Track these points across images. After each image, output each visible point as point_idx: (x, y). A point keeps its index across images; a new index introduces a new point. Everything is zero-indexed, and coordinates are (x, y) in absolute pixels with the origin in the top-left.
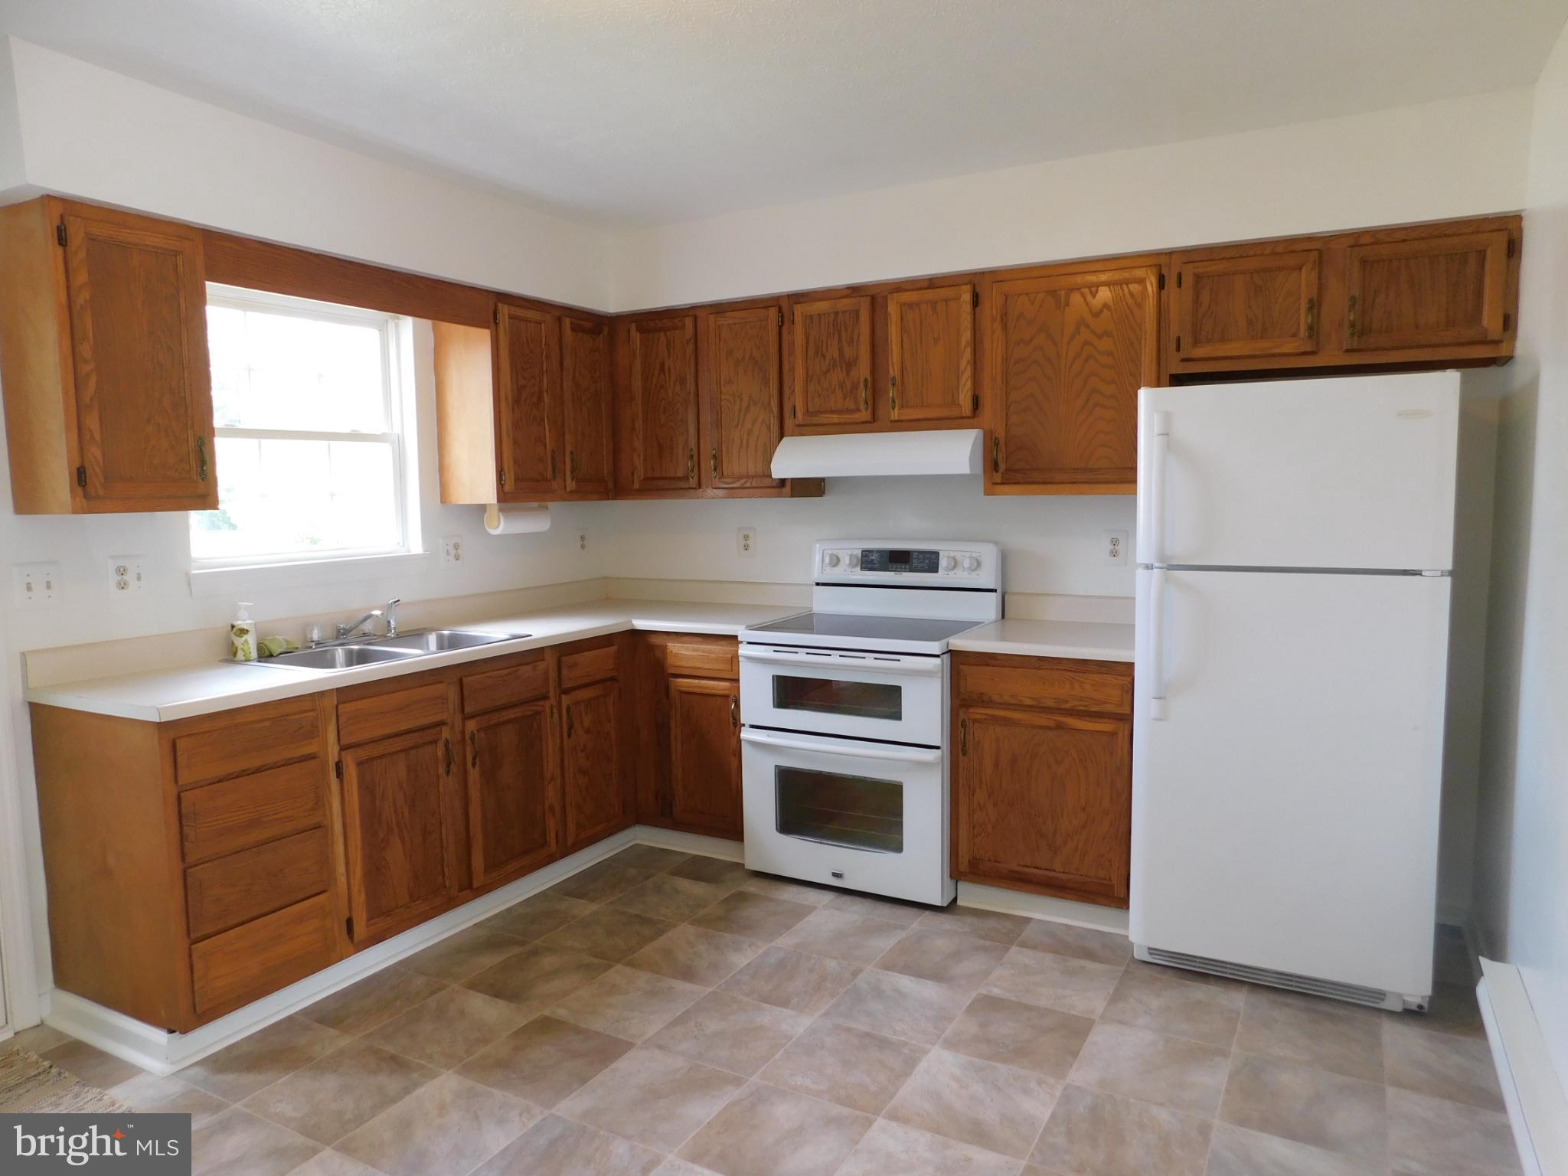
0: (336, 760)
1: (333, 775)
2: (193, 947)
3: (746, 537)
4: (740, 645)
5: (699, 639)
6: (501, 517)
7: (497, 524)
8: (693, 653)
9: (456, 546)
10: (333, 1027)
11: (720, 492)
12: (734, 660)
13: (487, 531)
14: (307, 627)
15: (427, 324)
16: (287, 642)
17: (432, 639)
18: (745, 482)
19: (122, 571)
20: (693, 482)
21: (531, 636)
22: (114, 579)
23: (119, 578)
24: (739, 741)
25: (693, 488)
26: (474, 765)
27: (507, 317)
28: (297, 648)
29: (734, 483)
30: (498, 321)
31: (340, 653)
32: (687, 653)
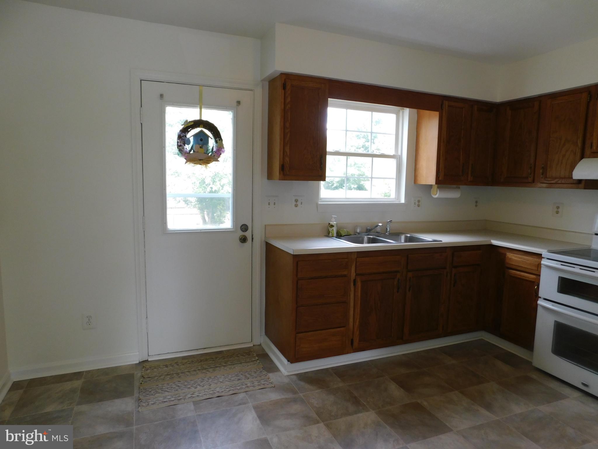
0: (354, 278)
1: (352, 284)
2: (297, 335)
3: (558, 208)
4: (543, 259)
5: (522, 253)
6: (438, 190)
7: (436, 193)
8: (518, 259)
9: (419, 201)
10: (339, 378)
11: (544, 185)
12: (539, 266)
13: (431, 195)
14: (356, 227)
15: (415, 111)
16: (348, 232)
17: (403, 237)
18: (558, 181)
19: (296, 201)
20: (530, 180)
21: (442, 241)
22: (294, 203)
23: (296, 203)
24: (537, 305)
25: (530, 183)
26: (409, 290)
27: (447, 106)
28: (351, 234)
29: (551, 181)
30: (443, 108)
31: (366, 238)
32: (516, 259)
